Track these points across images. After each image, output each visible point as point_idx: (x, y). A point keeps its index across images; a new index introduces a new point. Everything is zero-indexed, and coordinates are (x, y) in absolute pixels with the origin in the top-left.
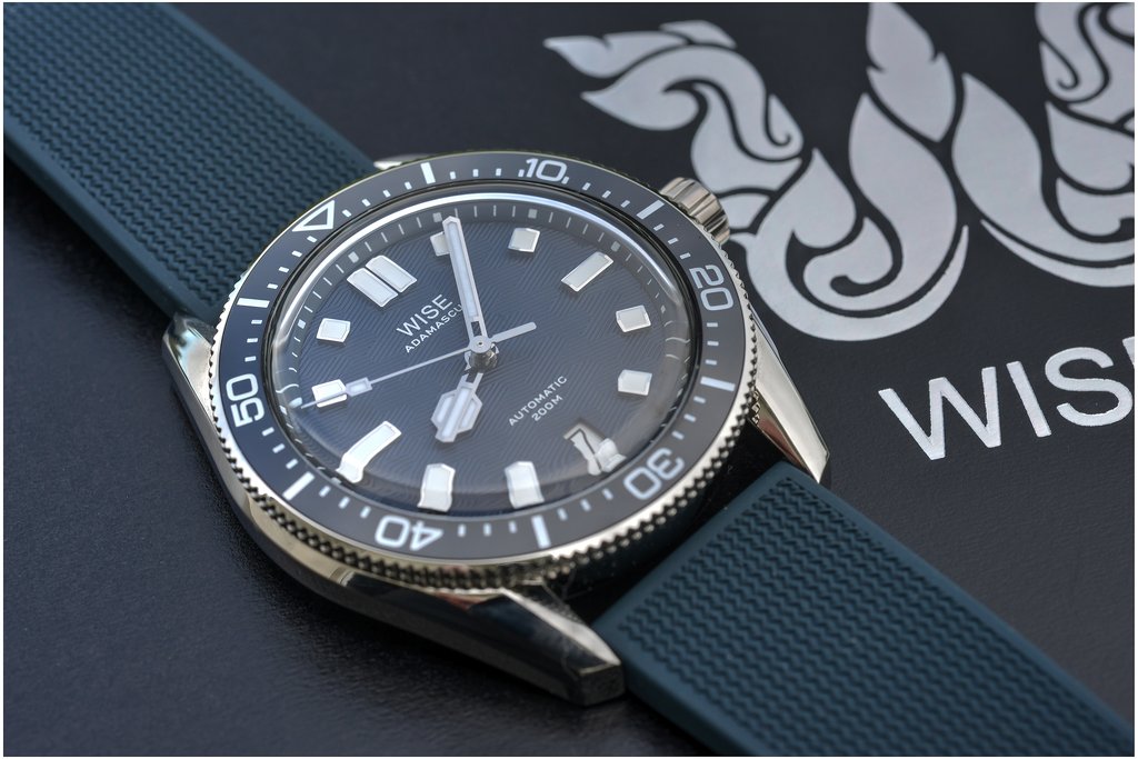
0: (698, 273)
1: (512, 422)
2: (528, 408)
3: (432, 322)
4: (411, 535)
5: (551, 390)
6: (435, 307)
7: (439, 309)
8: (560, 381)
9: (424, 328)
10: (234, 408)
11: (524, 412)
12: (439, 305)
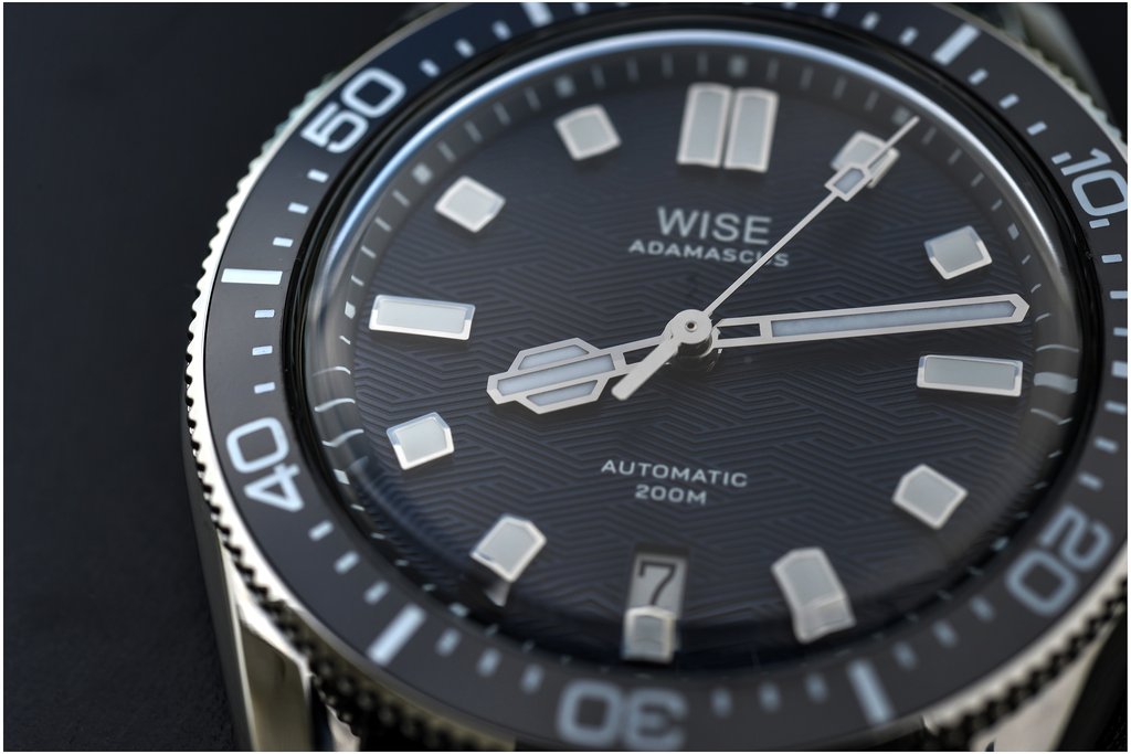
0: (1070, 525)
1: (609, 466)
2: (649, 470)
3: (710, 242)
4: (269, 471)
5: (709, 477)
6: (741, 227)
7: (742, 234)
8: (733, 479)
9: (693, 239)
10: (332, 108)
11: (638, 469)
12: (749, 229)
